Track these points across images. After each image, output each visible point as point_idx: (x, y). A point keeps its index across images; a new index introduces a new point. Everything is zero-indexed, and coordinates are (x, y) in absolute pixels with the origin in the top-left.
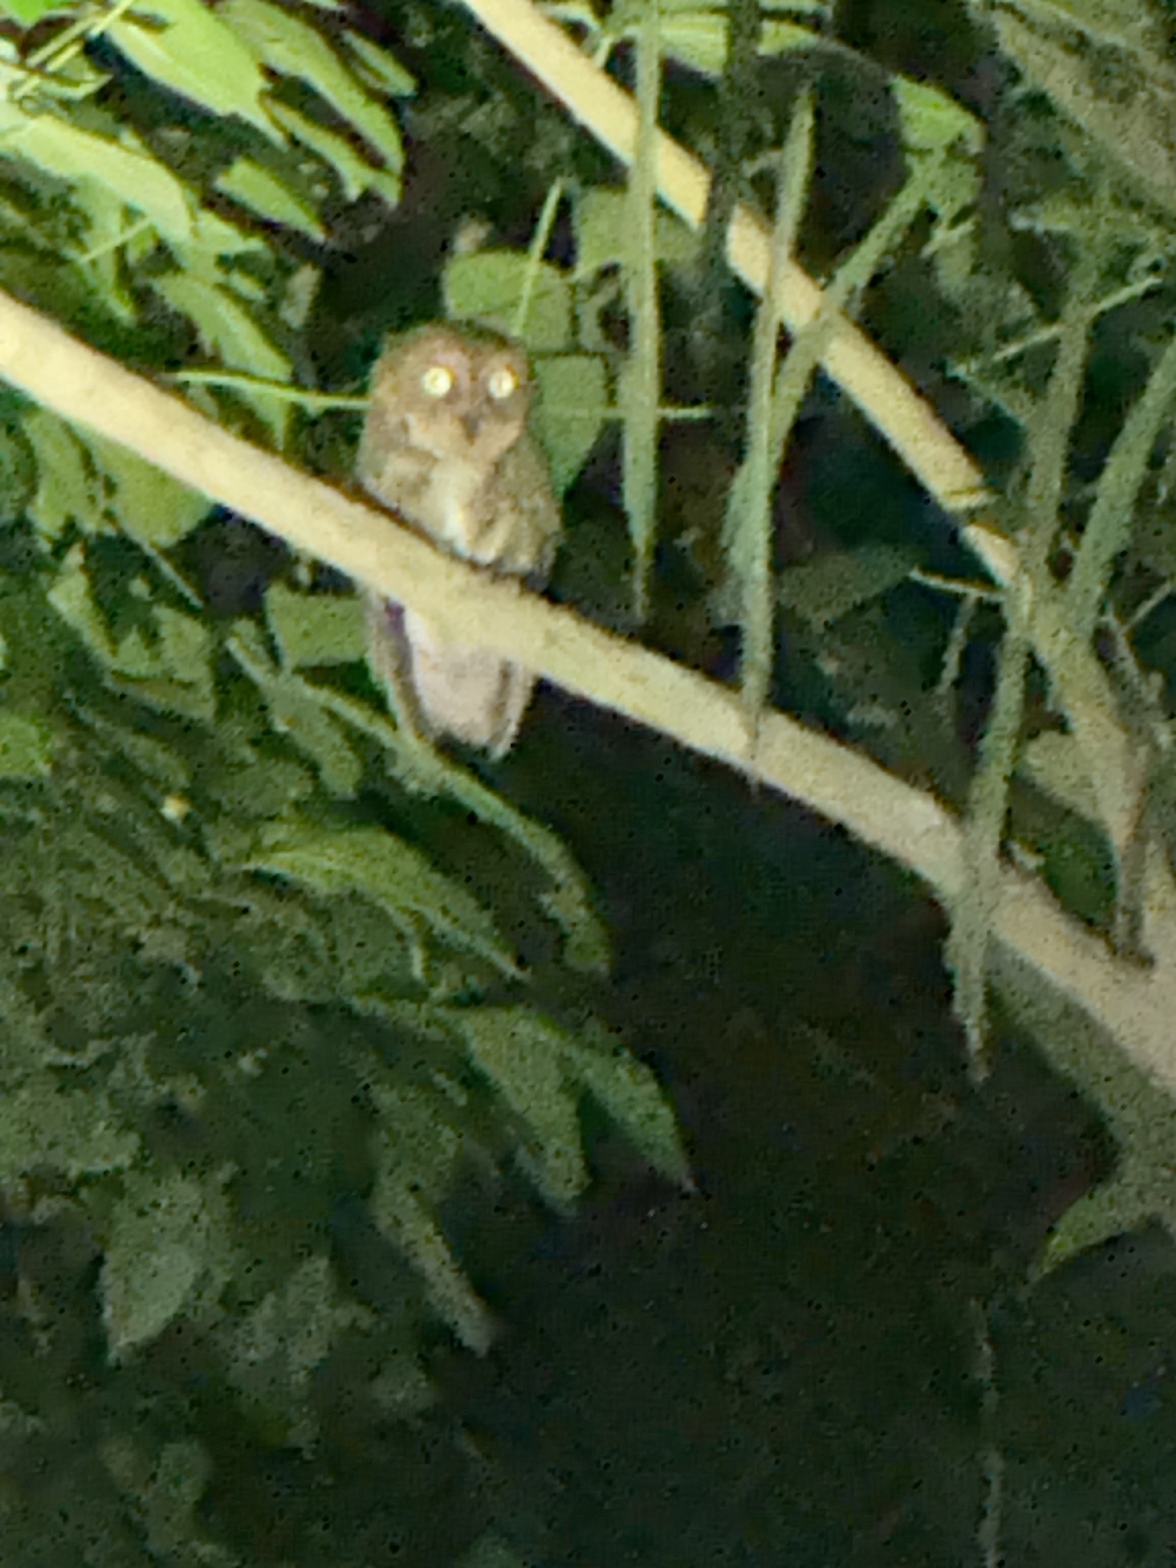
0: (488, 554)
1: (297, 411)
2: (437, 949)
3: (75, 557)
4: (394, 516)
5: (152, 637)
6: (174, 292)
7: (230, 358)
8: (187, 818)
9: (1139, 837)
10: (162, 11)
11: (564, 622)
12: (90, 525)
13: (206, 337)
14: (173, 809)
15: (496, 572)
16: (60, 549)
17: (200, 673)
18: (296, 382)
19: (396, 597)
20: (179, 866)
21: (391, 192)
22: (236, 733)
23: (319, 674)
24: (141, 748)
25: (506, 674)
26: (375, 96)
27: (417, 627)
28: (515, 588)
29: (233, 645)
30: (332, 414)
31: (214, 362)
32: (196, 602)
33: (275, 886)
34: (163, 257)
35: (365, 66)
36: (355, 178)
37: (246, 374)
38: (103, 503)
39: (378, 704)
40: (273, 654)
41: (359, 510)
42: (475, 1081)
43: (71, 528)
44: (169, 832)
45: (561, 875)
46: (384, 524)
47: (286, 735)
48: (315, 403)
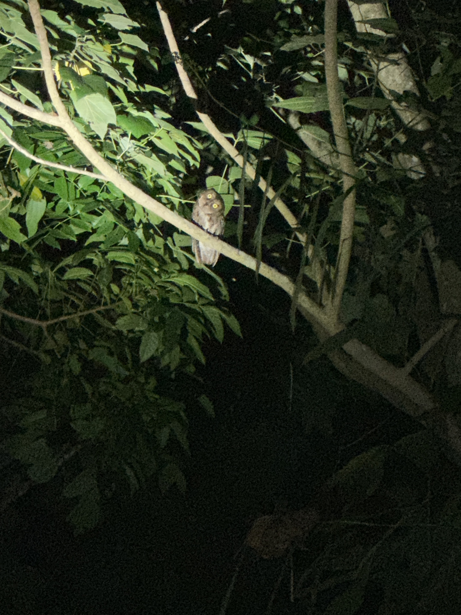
0: (212, 232)
1: (180, 202)
2: (200, 296)
3: (141, 226)
4: (197, 224)
5: (154, 241)
6: (160, 182)
7: (169, 193)
8: (158, 271)
9: (322, 283)
10: (161, 136)
11: (225, 245)
12: (144, 221)
13: (165, 189)
14: (156, 270)
15: (214, 235)
16: (139, 224)
17: (162, 247)
18: (180, 198)
19: (198, 239)
20: (156, 279)
21: (198, 165)
22: (167, 257)
23: (183, 248)
24: (150, 259)
25: (216, 252)
26: (196, 149)
27: (201, 245)
28: (217, 238)
29: (167, 242)
30: (186, 203)
31: (167, 194)
32: (162, 235)
33: (173, 284)
34: (158, 176)
35: (195, 144)
36: (192, 162)
37: (172, 196)
38: (146, 217)
39: (194, 255)
40: (175, 245)
41: (192, 224)
42: (206, 319)
43: (141, 221)
44: (155, 273)
45: (222, 284)
46: (195, 226)
47: (176, 258)
48: (184, 202)
